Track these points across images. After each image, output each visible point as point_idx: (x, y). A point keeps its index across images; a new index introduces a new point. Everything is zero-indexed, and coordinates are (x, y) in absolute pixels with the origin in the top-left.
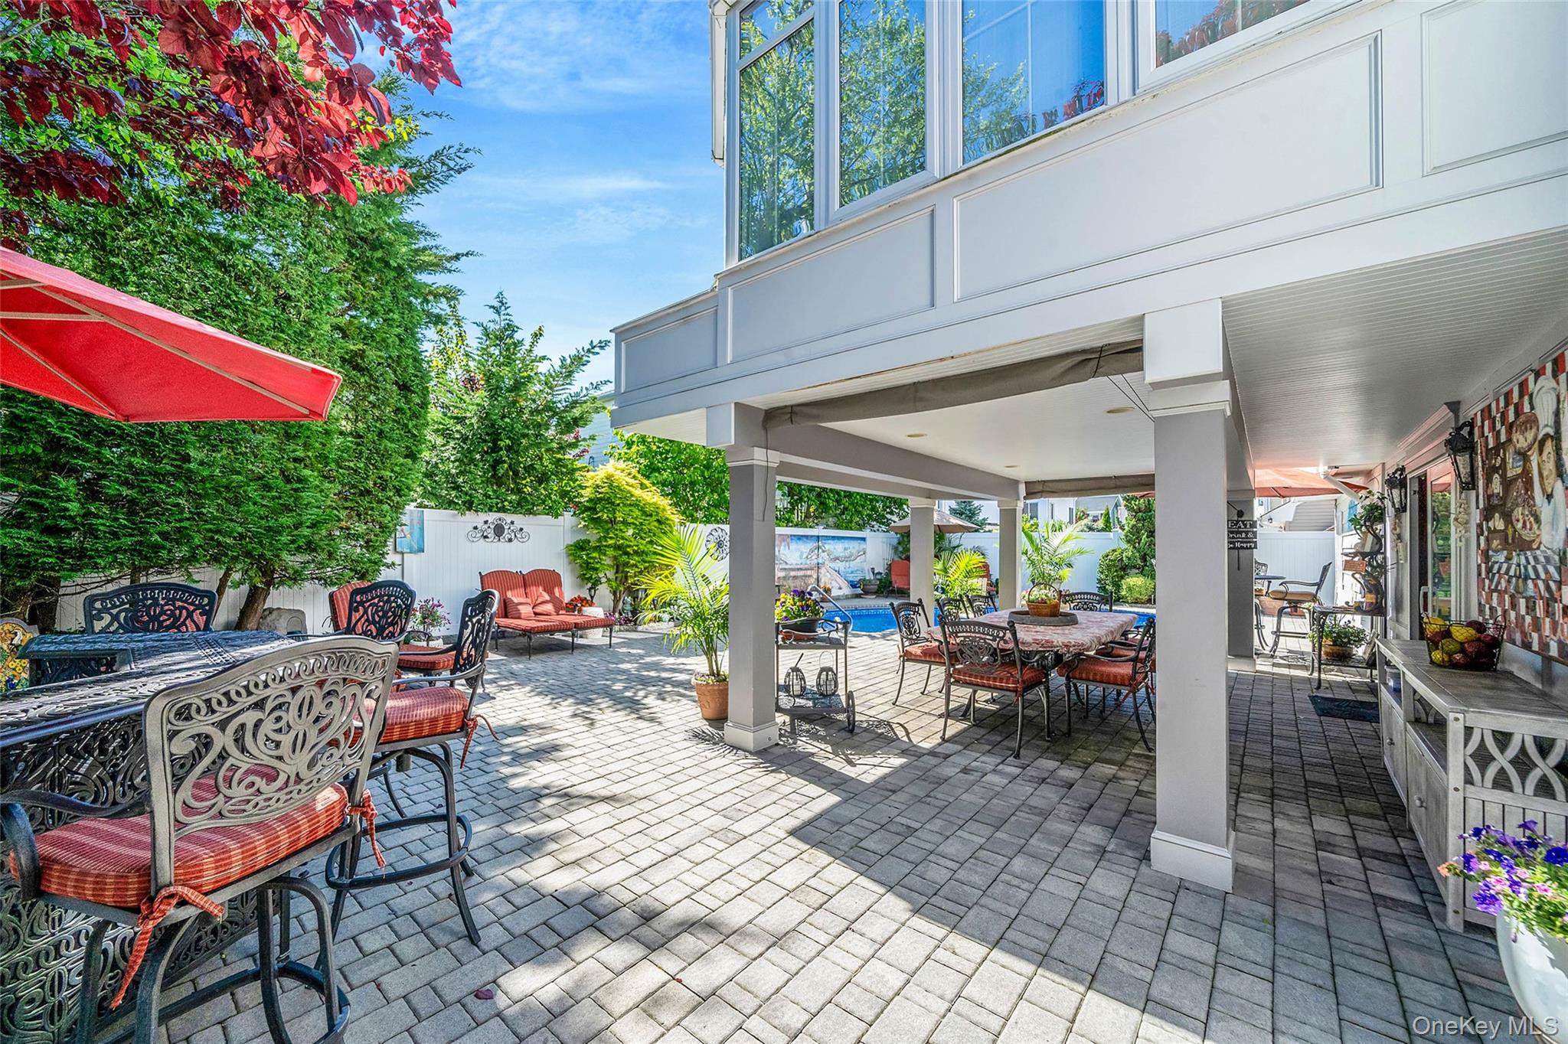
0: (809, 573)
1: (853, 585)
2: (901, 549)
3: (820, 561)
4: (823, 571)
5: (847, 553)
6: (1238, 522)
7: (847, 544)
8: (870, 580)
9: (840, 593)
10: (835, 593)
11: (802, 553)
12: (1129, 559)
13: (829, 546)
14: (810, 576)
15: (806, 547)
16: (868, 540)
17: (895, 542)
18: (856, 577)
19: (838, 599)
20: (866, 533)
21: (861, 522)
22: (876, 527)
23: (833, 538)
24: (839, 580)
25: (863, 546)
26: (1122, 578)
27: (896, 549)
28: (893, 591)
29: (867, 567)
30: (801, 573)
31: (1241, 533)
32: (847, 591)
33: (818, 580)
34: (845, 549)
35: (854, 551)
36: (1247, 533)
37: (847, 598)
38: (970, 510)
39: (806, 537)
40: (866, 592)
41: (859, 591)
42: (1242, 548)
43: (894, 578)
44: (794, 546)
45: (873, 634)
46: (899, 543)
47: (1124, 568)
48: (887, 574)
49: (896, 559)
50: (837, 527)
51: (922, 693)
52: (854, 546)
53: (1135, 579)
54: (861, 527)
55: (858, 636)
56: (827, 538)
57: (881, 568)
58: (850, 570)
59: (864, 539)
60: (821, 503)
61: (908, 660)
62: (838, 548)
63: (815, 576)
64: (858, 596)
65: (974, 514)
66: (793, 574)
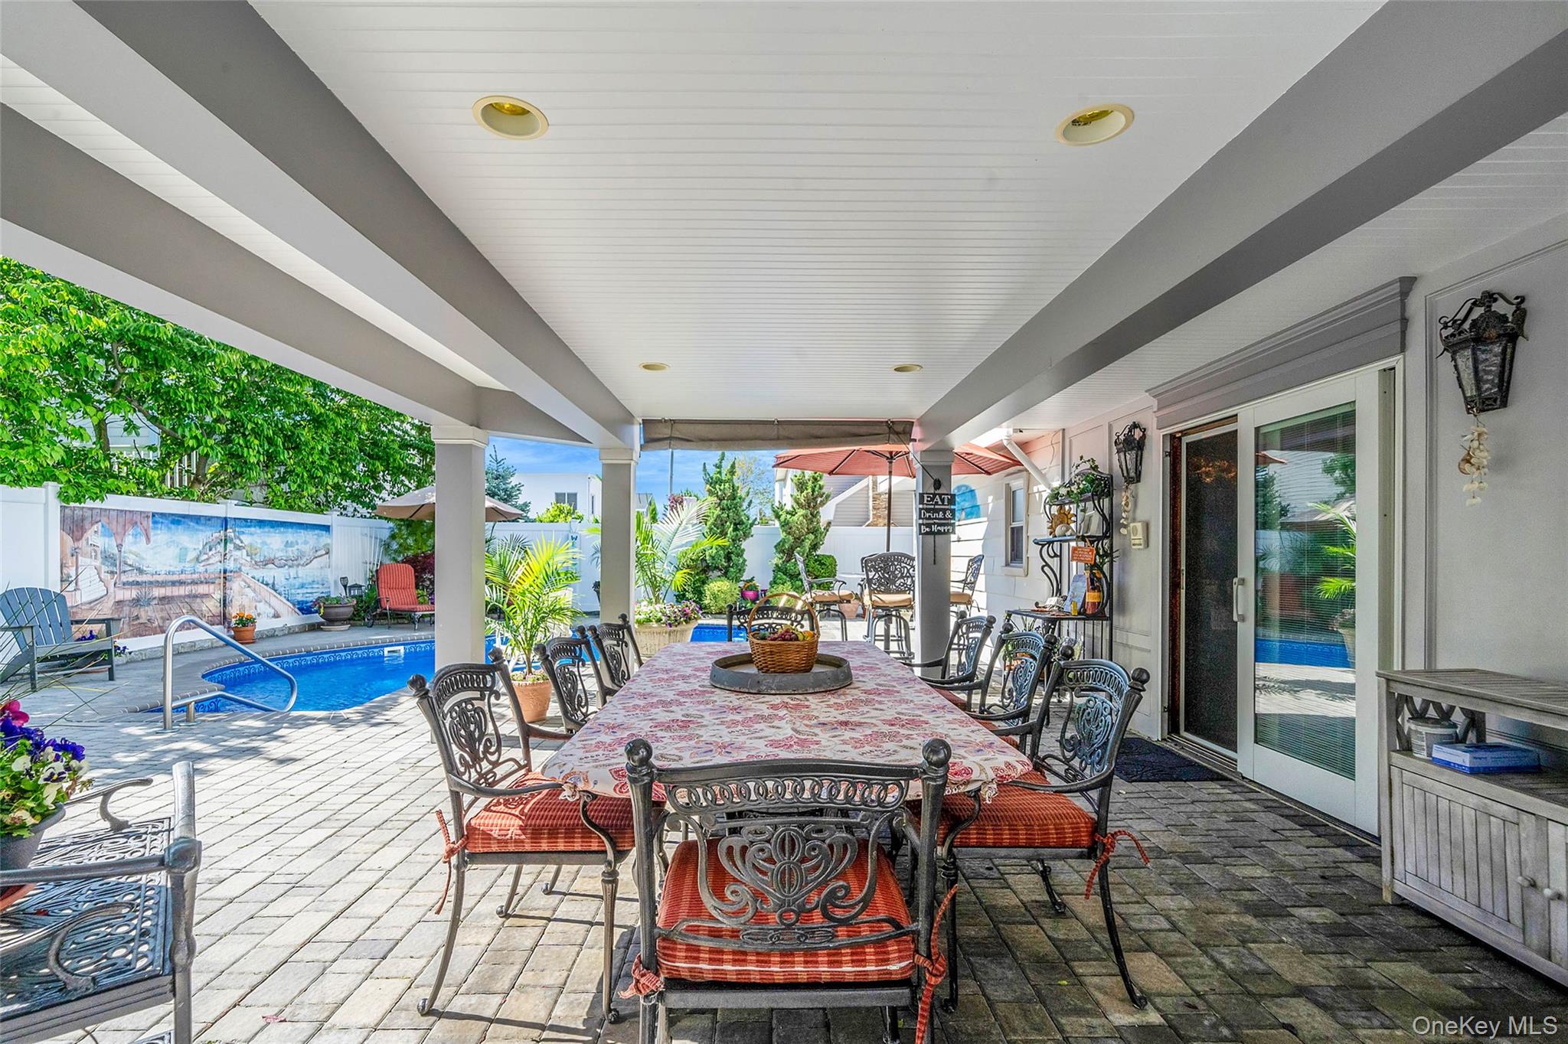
0: (202, 589)
1: (304, 609)
2: (395, 546)
3: (230, 565)
4: (236, 585)
5: (292, 552)
6: (935, 495)
7: (290, 535)
8: (338, 599)
9: (277, 624)
10: (263, 625)
11: (184, 551)
12: (713, 558)
13: (250, 538)
14: (207, 596)
15: (193, 541)
16: (335, 529)
17: (385, 535)
18: (310, 596)
19: (271, 635)
20: (331, 518)
21: (322, 499)
22: (350, 509)
23: (261, 523)
24: (274, 601)
25: (324, 539)
26: (704, 583)
27: (387, 546)
28: (383, 615)
29: (332, 577)
30: (182, 591)
31: (937, 511)
32: (291, 618)
33: (224, 602)
34: (287, 544)
35: (306, 548)
36: (944, 511)
37: (291, 632)
38: (505, 490)
39: (197, 519)
40: (331, 620)
41: (317, 618)
42: (939, 532)
43: (384, 593)
44: (160, 536)
45: (344, 713)
46: (393, 537)
47: (706, 569)
48: (371, 588)
49: (387, 561)
50: (267, 503)
51: (505, 914)
52: (307, 541)
53: (719, 583)
54: (320, 508)
55: (307, 722)
56: (247, 522)
57: (359, 577)
58: (297, 582)
59: (327, 528)
60: (232, 455)
61: (474, 857)
62: (274, 543)
63: (218, 595)
64: (314, 628)
65: (510, 496)
66: (157, 592)
